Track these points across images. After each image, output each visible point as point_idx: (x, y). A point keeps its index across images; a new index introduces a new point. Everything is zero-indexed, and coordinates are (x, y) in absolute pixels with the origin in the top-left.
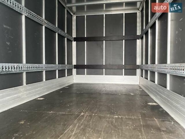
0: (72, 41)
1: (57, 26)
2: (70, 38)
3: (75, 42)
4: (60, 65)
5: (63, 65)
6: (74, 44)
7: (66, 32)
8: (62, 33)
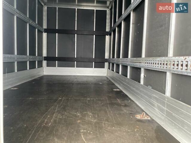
0: (42, 32)
1: (28, 16)
2: (40, 28)
3: (46, 33)
4: (31, 56)
5: (34, 56)
6: (45, 35)
7: (37, 23)
8: (33, 24)
